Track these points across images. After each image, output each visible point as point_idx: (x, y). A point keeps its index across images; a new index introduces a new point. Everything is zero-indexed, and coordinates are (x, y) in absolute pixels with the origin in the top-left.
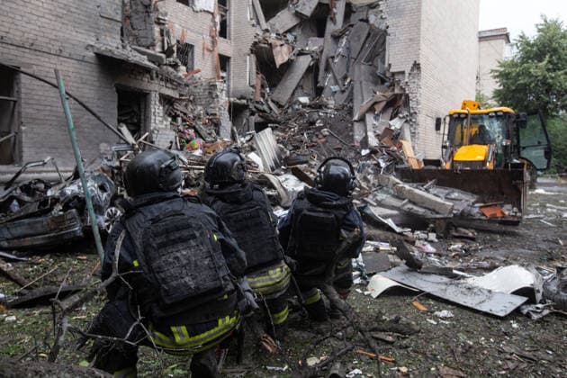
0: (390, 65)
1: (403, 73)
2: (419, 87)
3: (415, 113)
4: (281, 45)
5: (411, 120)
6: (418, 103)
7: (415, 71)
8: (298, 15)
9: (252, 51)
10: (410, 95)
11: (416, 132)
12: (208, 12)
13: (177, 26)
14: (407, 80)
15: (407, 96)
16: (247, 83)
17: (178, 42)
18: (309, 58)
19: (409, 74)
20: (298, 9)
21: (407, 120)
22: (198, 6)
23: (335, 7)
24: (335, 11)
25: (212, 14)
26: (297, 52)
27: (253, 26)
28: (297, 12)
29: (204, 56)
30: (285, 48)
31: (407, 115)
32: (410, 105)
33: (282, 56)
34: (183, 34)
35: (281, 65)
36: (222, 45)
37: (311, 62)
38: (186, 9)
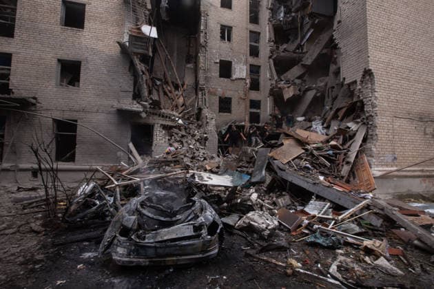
0: (344, 79)
1: (355, 82)
2: (373, 91)
3: (371, 116)
4: (288, 87)
5: (368, 123)
6: (374, 106)
7: (368, 77)
8: (304, 66)
9: (270, 95)
10: (364, 100)
11: (374, 133)
12: (242, 79)
13: (219, 89)
14: (360, 87)
15: (362, 102)
16: (268, 114)
17: (220, 97)
18: (314, 91)
19: (362, 82)
20: (303, 63)
21: (364, 123)
22: (234, 77)
23: (336, 54)
24: (335, 56)
25: (244, 79)
26: (303, 89)
27: (270, 80)
28: (302, 65)
29: (239, 102)
30: (292, 88)
31: (363, 119)
32: (365, 109)
33: (288, 93)
34: (223, 93)
35: (288, 99)
36: (254, 95)
37: (316, 93)
38: (226, 80)
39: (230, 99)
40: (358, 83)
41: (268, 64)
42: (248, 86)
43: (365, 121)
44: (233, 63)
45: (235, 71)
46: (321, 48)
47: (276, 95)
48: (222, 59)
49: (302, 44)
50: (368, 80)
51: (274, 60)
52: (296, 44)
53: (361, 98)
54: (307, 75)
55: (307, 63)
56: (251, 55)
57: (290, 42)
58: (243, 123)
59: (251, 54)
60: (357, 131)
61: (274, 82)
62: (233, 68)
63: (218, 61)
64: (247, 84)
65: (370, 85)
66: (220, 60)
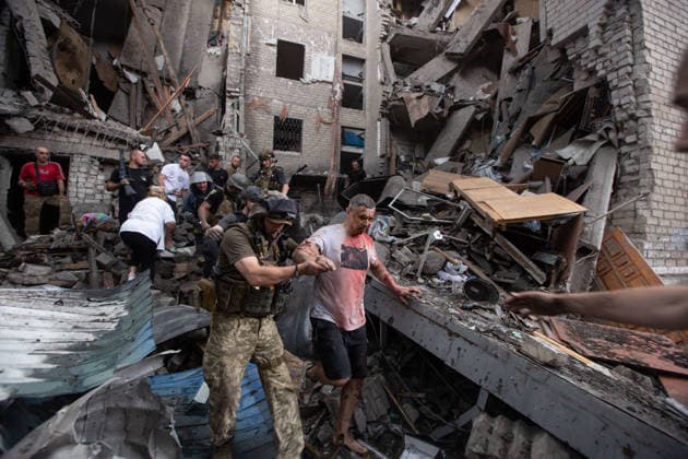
0: (551, 32)
2: (638, 46)
3: (632, 117)
4: (419, 98)
5: (621, 140)
6: (640, 89)
8: (451, 56)
9: (382, 114)
10: (611, 76)
11: (643, 168)
12: (324, 82)
13: (275, 101)
14: (597, 43)
15: (603, 83)
16: (379, 153)
17: (276, 118)
18: (472, 109)
19: (603, 26)
20: (449, 50)
21: (609, 144)
22: (308, 77)
23: (514, 34)
24: (514, 38)
25: (331, 83)
26: (449, 104)
27: (382, 83)
28: (446, 54)
29: (318, 129)
30: (425, 100)
31: (607, 130)
32: (615, 102)
33: (418, 111)
34: (284, 109)
35: (418, 122)
36: (349, 117)
37: (476, 113)
38: (291, 82)
39: (300, 122)
40: (592, 32)
41: (379, 52)
42: (338, 96)
43: (612, 135)
44: (307, 50)
45: (310, 66)
46: (485, 21)
47: (395, 116)
48: (283, 39)
49: (447, 16)
50: (623, 20)
51: (390, 43)
52: (435, 14)
53: (601, 73)
54: (456, 75)
55: (458, 50)
56: (344, 37)
57: (424, 13)
58: (326, 173)
59: (346, 35)
60: (589, 164)
61: (390, 89)
62: (306, 60)
63: (274, 41)
64: (335, 93)
65: (628, 32)
66: (280, 42)
